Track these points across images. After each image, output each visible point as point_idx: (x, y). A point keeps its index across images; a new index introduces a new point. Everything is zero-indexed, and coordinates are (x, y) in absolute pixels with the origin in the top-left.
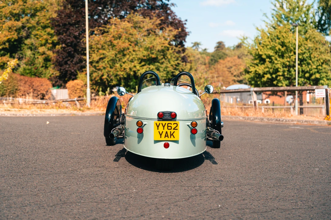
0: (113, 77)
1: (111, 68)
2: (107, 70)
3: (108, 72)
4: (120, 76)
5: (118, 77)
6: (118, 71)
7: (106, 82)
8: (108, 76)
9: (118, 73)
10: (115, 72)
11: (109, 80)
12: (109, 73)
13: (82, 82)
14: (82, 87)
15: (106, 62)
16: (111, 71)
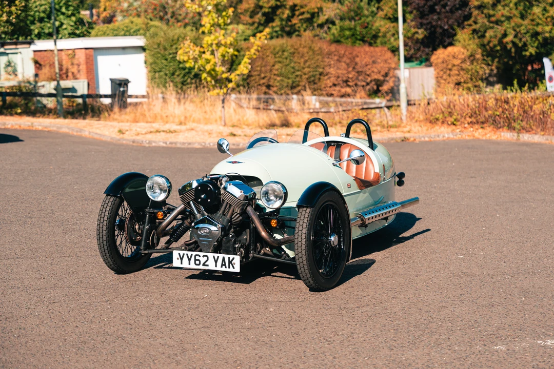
0: (527, 38)
1: (523, 17)
2: (513, 24)
3: (516, 28)
4: (543, 36)
5: (540, 38)
6: (538, 24)
7: (513, 50)
8: (516, 36)
9: (539, 29)
10: (531, 27)
11: (520, 45)
12: (518, 30)
13: (462, 50)
14: (464, 61)
15: (512, 5)
16: (522, 25)
